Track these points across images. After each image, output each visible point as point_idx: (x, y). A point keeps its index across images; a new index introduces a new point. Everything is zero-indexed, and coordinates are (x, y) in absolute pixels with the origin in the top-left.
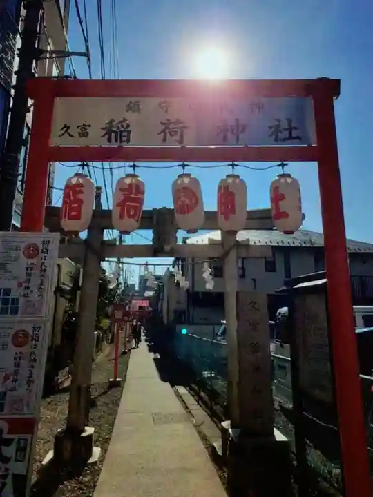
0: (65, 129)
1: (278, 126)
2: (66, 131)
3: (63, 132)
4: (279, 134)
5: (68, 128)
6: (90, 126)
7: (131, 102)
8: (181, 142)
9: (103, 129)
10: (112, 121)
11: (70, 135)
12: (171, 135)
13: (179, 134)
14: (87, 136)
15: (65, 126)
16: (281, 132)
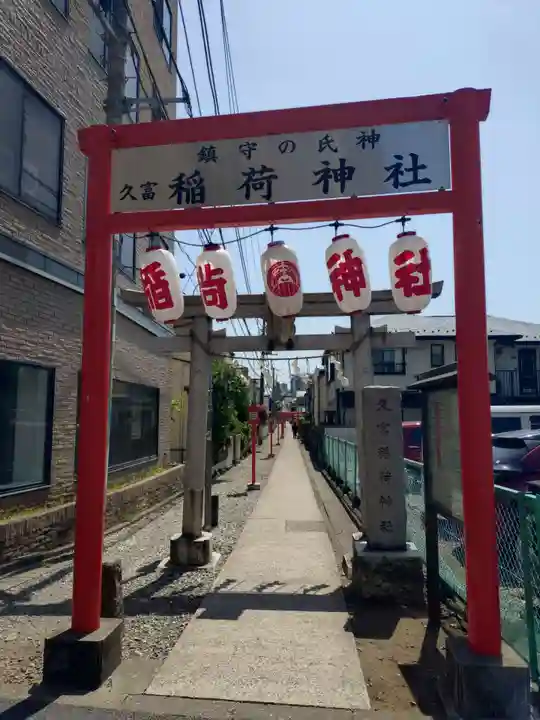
0: (126, 190)
1: (399, 166)
2: (128, 193)
3: (124, 194)
4: (400, 176)
5: (131, 188)
6: (155, 184)
7: (203, 148)
8: (268, 197)
9: (171, 187)
10: (182, 175)
11: (133, 198)
12: (256, 189)
13: (265, 186)
14: (152, 198)
15: (126, 187)
16: (402, 173)
